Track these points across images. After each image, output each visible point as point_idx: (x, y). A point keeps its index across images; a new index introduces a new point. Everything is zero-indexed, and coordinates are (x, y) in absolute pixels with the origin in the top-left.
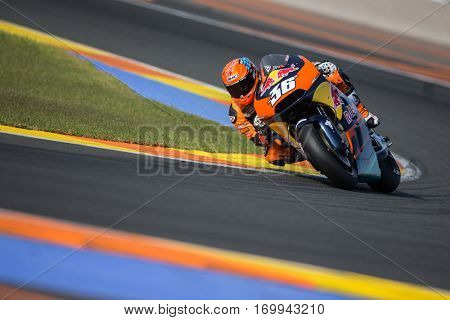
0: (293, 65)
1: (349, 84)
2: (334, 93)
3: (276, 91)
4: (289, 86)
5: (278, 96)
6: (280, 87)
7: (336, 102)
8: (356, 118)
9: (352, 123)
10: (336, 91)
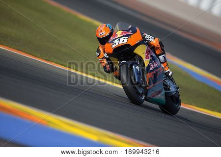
0: (131, 31)
1: (163, 50)
2: (148, 52)
3: (116, 41)
6: (119, 40)
8: (157, 68)
9: (153, 71)
10: (149, 51)
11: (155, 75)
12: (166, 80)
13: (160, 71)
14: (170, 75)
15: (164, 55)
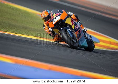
0: (60, 13)
1: (78, 19)
4: (58, 18)
5: (55, 21)
7: (73, 24)
8: (79, 28)
9: (77, 30)
10: (73, 20)
11: (79, 32)
12: (85, 34)
13: (81, 29)
15: (79, 22)
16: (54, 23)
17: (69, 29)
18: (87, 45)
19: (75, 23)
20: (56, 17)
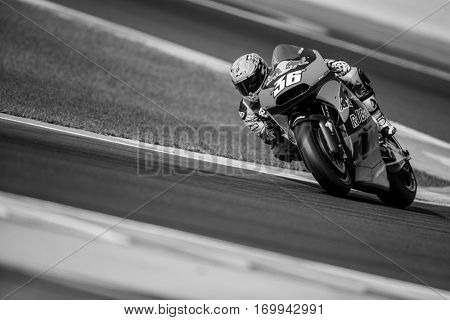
3: (280, 83)
6: (285, 79)
8: (365, 123)
9: (358, 128)
12: (384, 143)
13: (371, 127)
14: (390, 132)
15: (372, 97)
16: (276, 92)
17: (329, 124)
18: (386, 183)
19: (353, 101)
20: (286, 74)
